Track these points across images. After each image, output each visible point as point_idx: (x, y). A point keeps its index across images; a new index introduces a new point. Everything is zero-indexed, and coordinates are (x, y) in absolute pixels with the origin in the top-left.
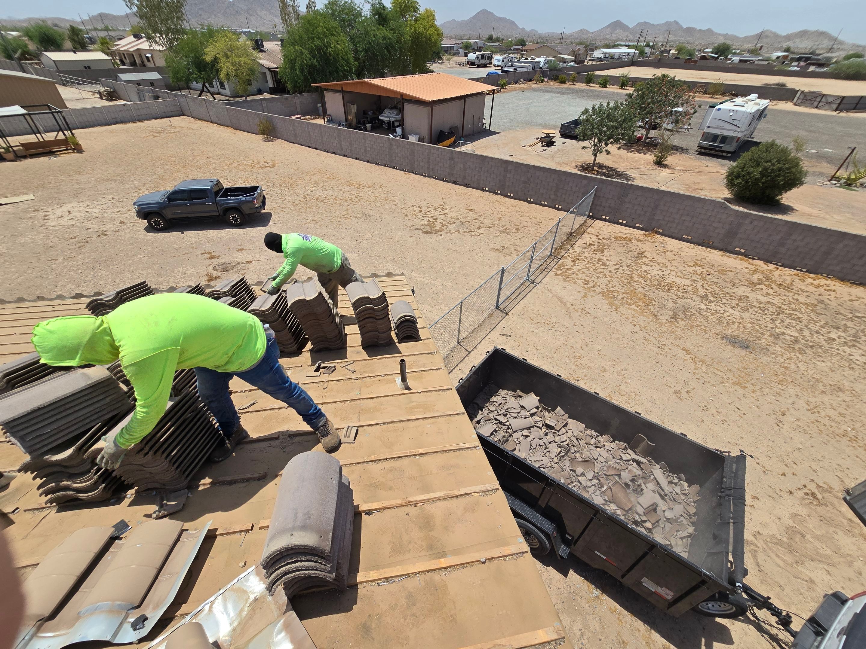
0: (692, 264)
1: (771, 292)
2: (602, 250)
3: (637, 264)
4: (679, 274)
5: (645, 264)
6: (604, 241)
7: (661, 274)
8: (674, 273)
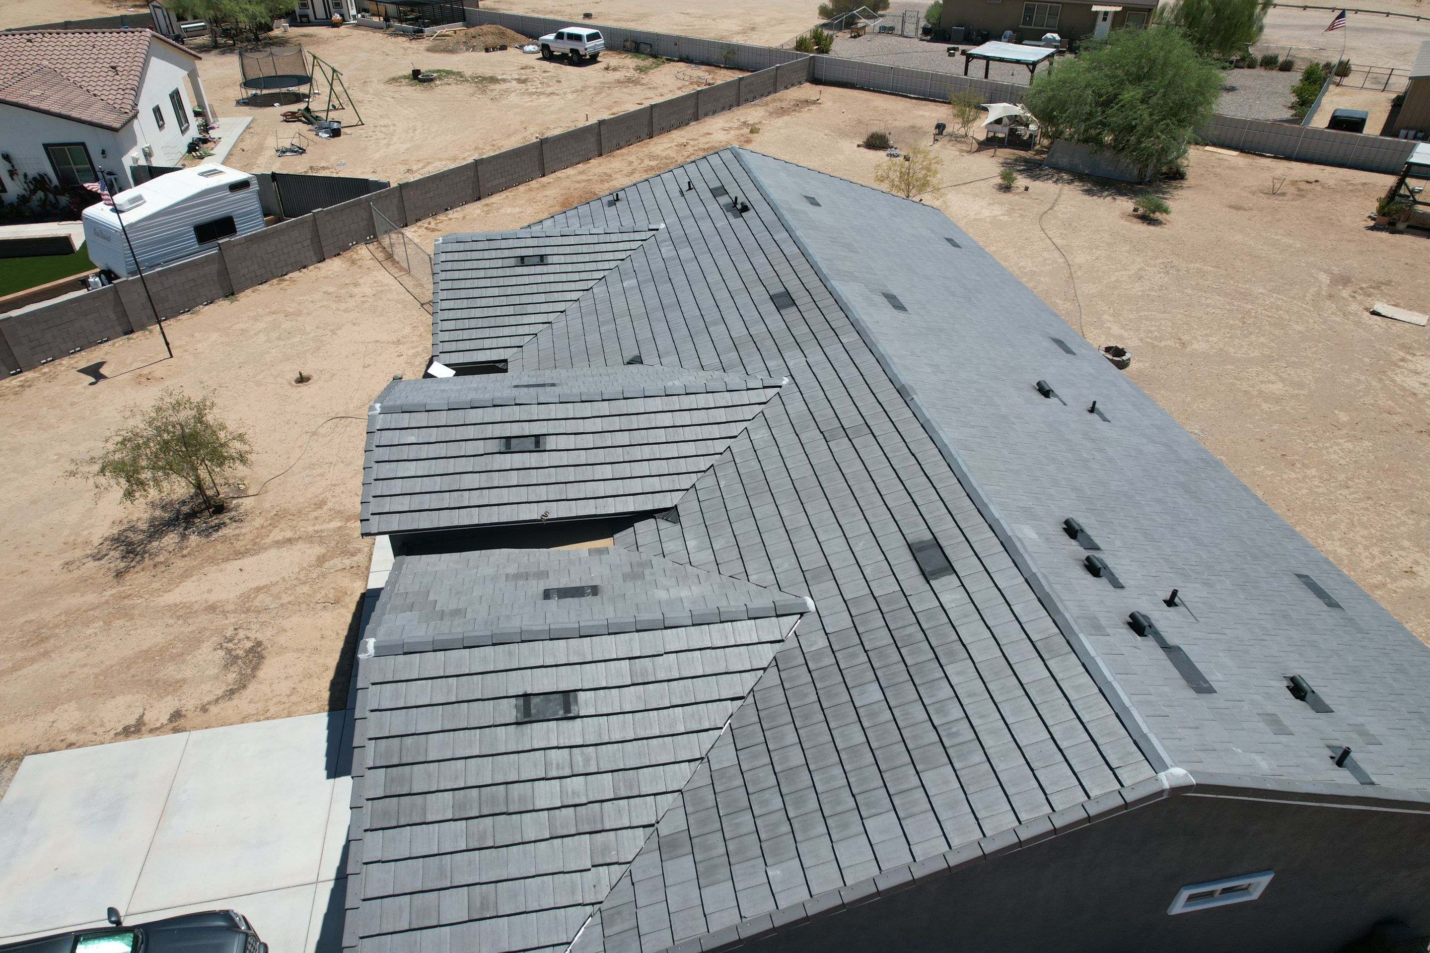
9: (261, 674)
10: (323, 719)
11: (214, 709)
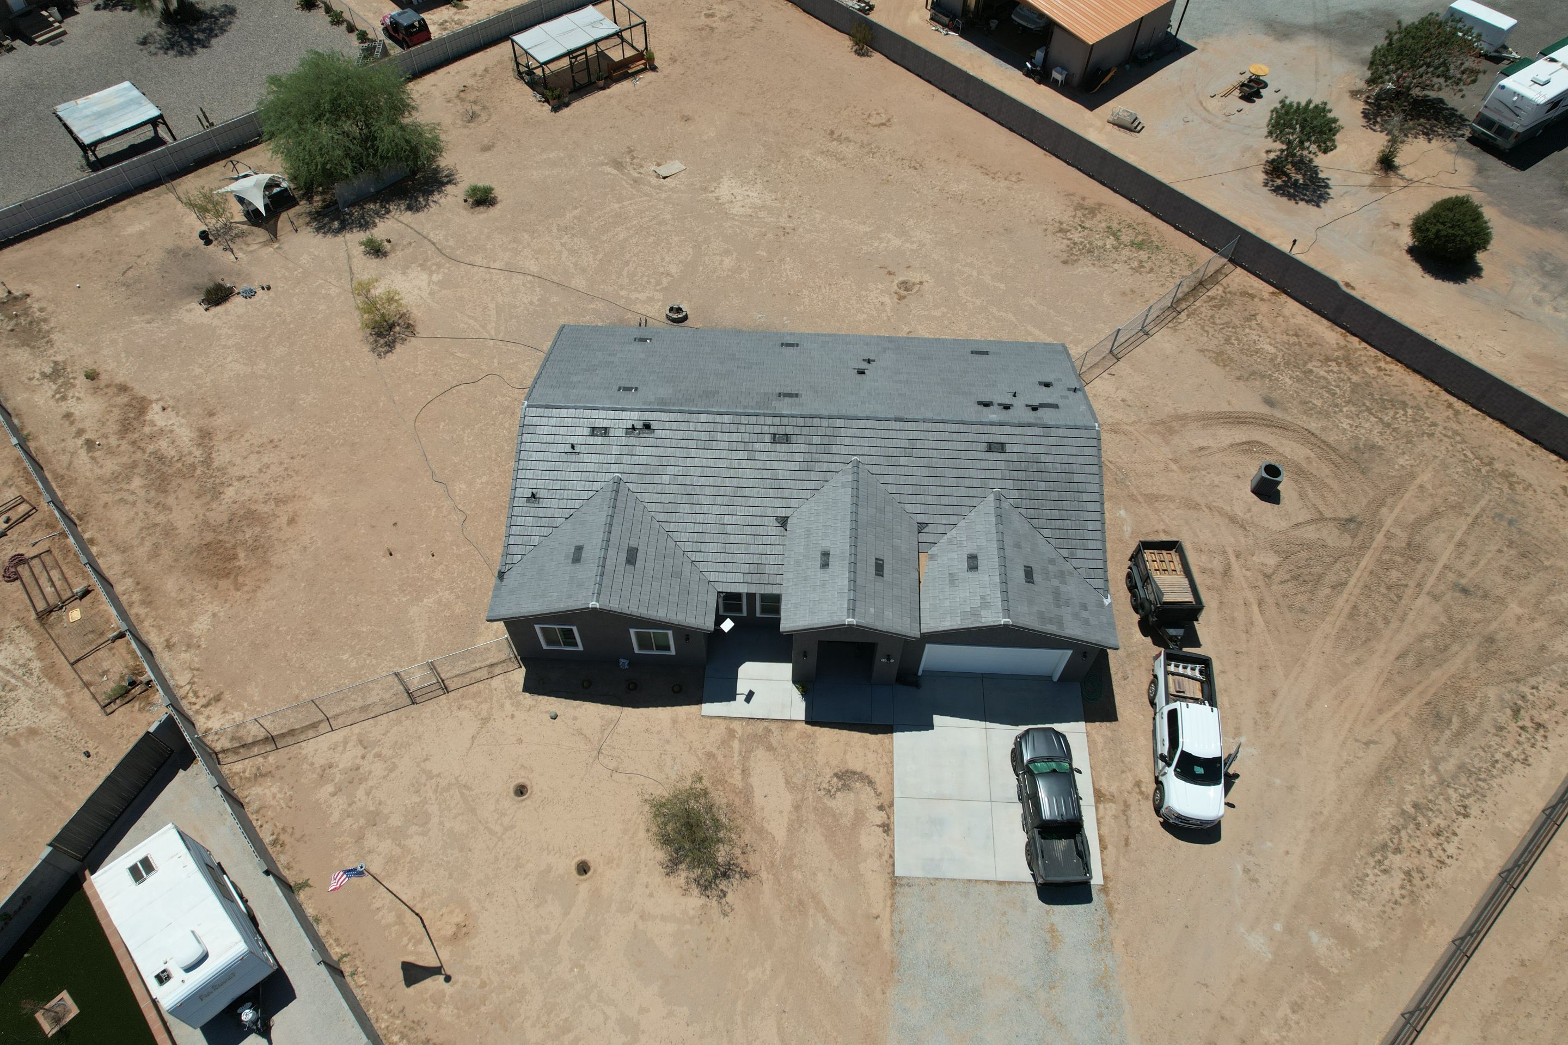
0: (1291, 333)
1: (1336, 369)
2: (1219, 307)
3: (1243, 327)
4: (1273, 342)
5: (1250, 327)
6: (1229, 296)
7: (1256, 338)
8: (1268, 340)
9: (859, 770)
10: (897, 735)
11: (880, 789)
